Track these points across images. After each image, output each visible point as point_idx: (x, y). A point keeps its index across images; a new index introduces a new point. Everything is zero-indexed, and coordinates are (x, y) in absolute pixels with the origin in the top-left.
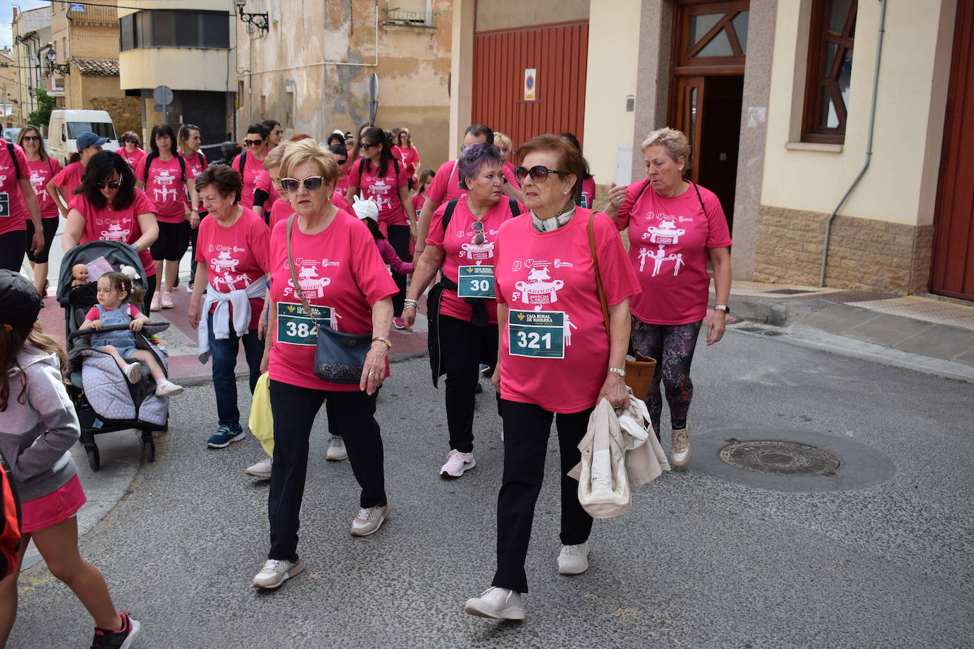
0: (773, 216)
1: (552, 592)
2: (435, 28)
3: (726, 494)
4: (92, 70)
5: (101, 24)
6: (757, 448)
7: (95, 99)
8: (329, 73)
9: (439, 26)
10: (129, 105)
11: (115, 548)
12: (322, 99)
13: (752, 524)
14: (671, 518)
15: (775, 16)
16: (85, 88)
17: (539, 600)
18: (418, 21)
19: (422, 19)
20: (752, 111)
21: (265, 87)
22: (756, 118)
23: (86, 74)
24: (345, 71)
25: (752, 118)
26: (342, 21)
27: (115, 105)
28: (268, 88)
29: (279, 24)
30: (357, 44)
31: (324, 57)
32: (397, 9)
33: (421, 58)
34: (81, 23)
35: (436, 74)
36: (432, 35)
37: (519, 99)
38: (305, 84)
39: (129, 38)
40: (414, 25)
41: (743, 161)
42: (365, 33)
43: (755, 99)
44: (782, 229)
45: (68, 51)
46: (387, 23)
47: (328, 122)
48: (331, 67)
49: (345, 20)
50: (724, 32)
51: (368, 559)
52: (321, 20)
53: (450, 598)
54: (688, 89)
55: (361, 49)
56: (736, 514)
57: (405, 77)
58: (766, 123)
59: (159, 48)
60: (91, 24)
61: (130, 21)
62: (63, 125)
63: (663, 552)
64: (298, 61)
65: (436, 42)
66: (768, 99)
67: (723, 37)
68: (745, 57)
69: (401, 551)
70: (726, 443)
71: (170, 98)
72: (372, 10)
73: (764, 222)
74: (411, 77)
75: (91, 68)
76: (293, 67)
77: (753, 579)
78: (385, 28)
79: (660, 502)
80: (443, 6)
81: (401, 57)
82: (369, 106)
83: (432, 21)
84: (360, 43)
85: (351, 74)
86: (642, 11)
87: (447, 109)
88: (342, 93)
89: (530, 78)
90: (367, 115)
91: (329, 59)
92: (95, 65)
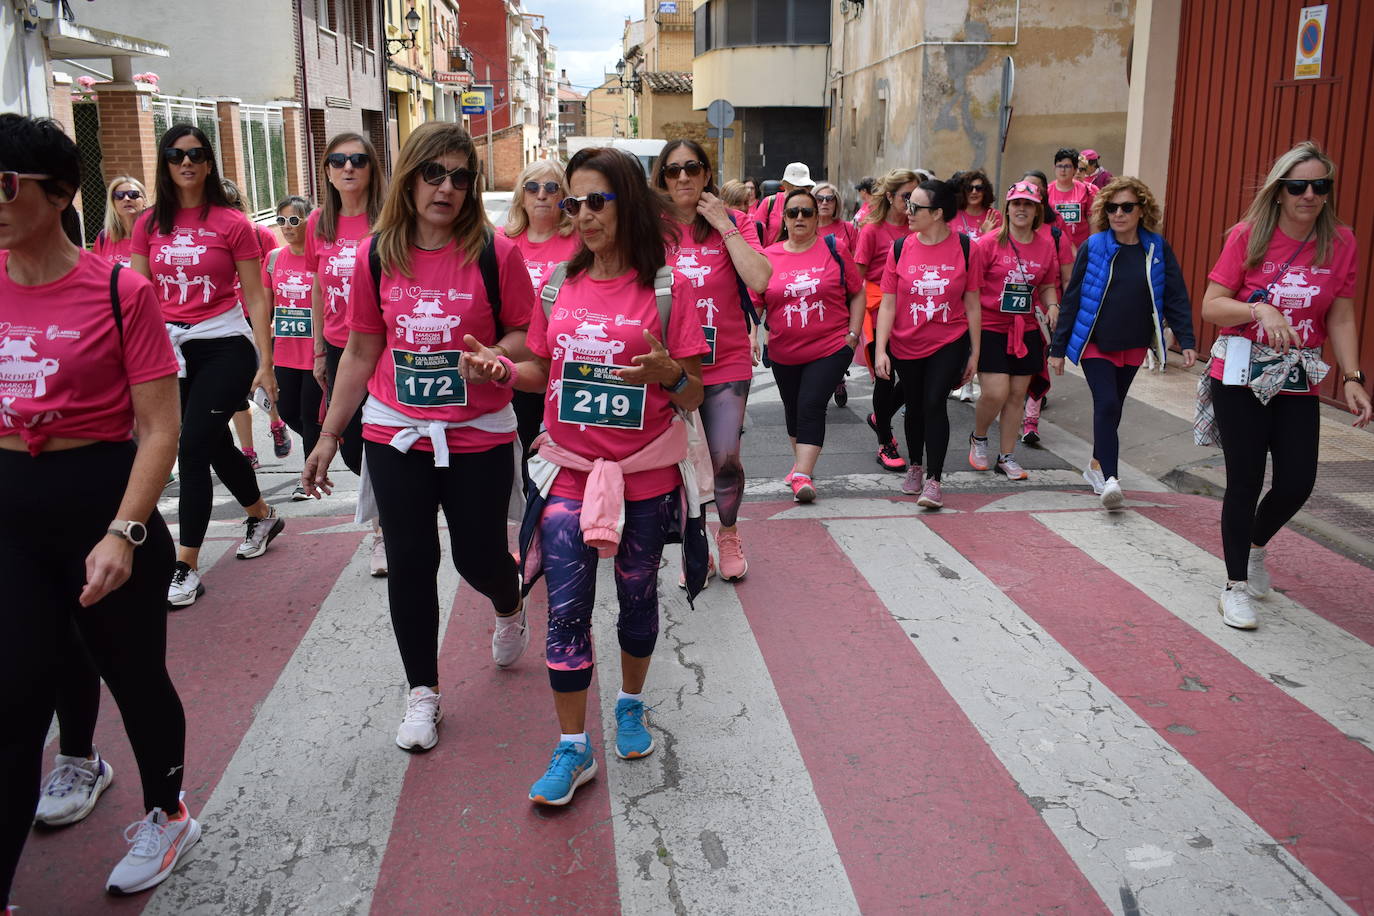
4: (665, 86)
7: (668, 125)
8: (930, 60)
12: (920, 106)
16: (656, 111)
21: (856, 95)
23: (655, 92)
24: (960, 57)
27: (693, 132)
28: (860, 96)
30: (982, 8)
31: (925, 32)
33: (1097, 28)
34: (671, 29)
37: (1282, 79)
38: (900, 83)
39: (703, 39)
45: (656, 65)
47: (926, 143)
48: (936, 50)
57: (1067, 62)
59: (734, 49)
60: (685, 29)
61: (704, 12)
64: (893, 47)
71: (731, 118)
74: (1078, 62)
76: (887, 56)
81: (1060, 27)
82: (999, 115)
84: (988, 7)
85: (970, 59)
87: (1123, 115)
88: (952, 94)
89: (1312, 28)
90: (993, 133)
91: (931, 37)
92: (672, 79)
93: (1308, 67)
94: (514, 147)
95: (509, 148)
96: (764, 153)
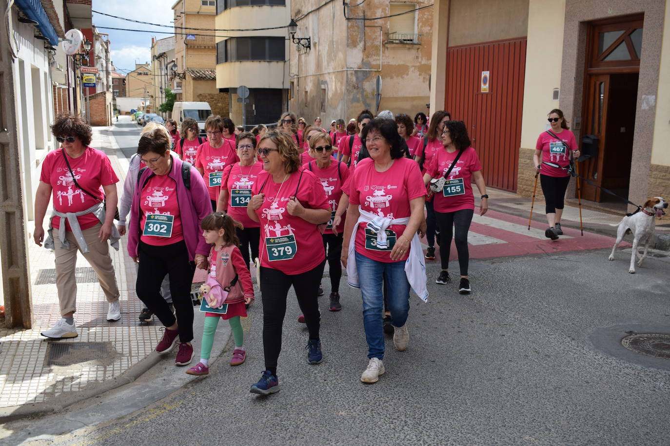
0: (660, 172)
1: (502, 434)
2: (420, 45)
3: (627, 371)
4: (199, 76)
5: (205, 47)
6: (649, 339)
7: (201, 95)
8: (349, 76)
9: (423, 43)
10: (221, 98)
11: (216, 388)
12: (345, 94)
13: (647, 393)
14: (586, 386)
15: (662, 31)
16: (195, 88)
17: (494, 439)
18: (409, 40)
19: (412, 39)
20: (645, 98)
21: (307, 86)
22: (647, 103)
23: (194, 79)
24: (360, 74)
25: (645, 103)
26: (358, 42)
27: (213, 98)
28: (310, 87)
29: (317, 44)
30: (368, 57)
31: (347, 65)
32: (395, 33)
33: (410, 65)
34: (193, 47)
35: (420, 75)
36: (418, 49)
37: (478, 91)
38: (334, 83)
39: (222, 56)
40: (407, 43)
41: (638, 133)
42: (373, 49)
43: (647, 90)
44: (667, 181)
45: (184, 64)
46: (388, 42)
47: (349, 108)
48: (351, 72)
49: (360, 41)
50: (624, 43)
51: (377, 404)
52: (345, 41)
53: (433, 434)
54: (598, 83)
55: (371, 60)
56: (634, 386)
57: (400, 77)
58: (655, 106)
59: (241, 62)
60: (199, 47)
61: (224, 44)
62: (181, 111)
63: (581, 410)
64: (329, 69)
65: (420, 54)
66: (657, 90)
67: (623, 46)
68: (640, 60)
69: (399, 399)
70: (626, 334)
71: (247, 94)
72: (379, 33)
73: (653, 176)
74: (404, 77)
75: (199, 75)
76: (327, 72)
77: (647, 433)
78: (387, 45)
79: (578, 374)
80: (426, 29)
81: (397, 64)
82: (375, 97)
83: (418, 40)
84: (370, 56)
85: (364, 76)
86: (565, 31)
87: (429, 98)
88: (358, 89)
89: (485, 77)
90: (374, 103)
91: (350, 67)
92: (201, 73)
93: (485, 89)
94: (101, 103)
95: (98, 104)
96: (255, 109)
